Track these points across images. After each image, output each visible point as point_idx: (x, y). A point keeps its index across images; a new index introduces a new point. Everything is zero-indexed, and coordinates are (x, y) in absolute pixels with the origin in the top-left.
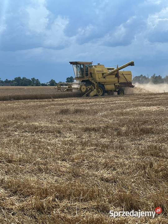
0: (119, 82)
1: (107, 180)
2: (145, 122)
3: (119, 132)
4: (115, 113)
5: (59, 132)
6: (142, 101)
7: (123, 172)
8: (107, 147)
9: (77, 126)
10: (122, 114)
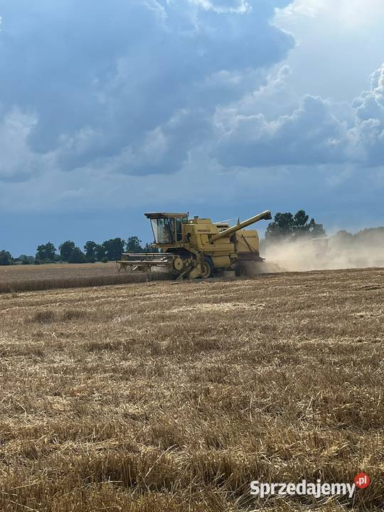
0: (236, 251)
1: (134, 417)
2: (206, 331)
3: (155, 349)
4: (148, 317)
5: (40, 354)
6: (205, 294)
7: (161, 406)
8: (133, 372)
9: (73, 342)
10: (163, 318)
